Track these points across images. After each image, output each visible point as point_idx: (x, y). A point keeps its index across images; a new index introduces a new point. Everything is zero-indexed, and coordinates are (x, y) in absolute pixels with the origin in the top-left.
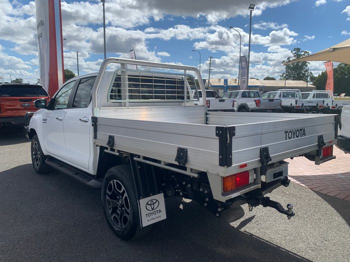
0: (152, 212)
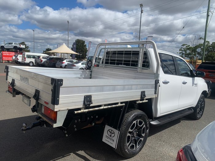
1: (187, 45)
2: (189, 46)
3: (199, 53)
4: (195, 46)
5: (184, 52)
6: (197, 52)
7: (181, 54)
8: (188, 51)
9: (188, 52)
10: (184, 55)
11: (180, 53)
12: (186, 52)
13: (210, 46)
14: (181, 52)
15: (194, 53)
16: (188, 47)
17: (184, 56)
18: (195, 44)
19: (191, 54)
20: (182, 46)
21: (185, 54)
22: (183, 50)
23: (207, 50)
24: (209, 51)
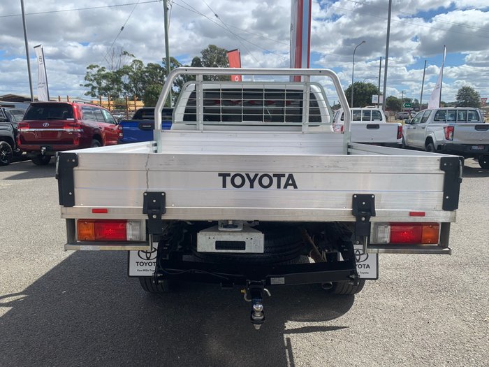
0: (146, 261)
1: (97, 66)
2: (103, 69)
3: (126, 87)
4: (115, 71)
5: (95, 84)
6: (122, 83)
7: (90, 88)
8: (105, 81)
9: (104, 83)
10: (97, 90)
11: (87, 85)
12: (99, 83)
13: (146, 72)
14: (88, 82)
15: (116, 86)
16: (103, 73)
17: (97, 94)
18: (115, 65)
19: (112, 89)
20: (89, 70)
21: (99, 89)
22: (93, 78)
23: (142, 79)
24: (144, 82)
